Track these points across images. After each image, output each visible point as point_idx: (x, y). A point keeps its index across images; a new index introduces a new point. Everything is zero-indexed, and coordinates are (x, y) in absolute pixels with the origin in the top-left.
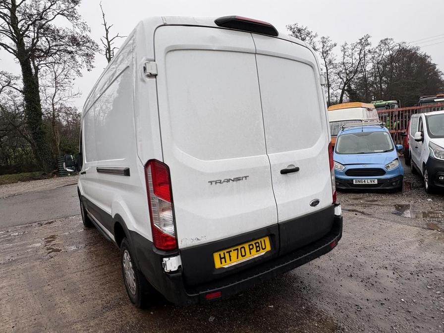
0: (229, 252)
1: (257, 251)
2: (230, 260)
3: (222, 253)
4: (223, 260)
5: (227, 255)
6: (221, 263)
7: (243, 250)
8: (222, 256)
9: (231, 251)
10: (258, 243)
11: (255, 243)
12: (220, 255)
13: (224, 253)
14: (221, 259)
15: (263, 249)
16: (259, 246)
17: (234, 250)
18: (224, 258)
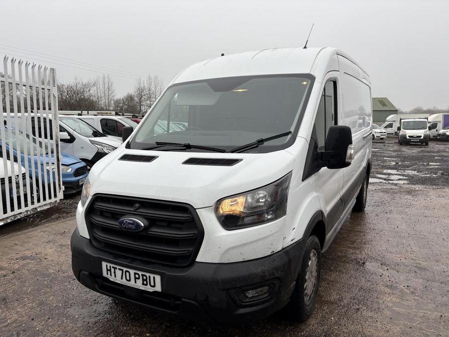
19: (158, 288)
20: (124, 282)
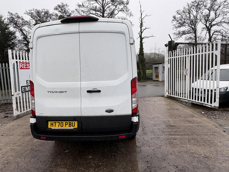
0: (55, 123)
1: (69, 126)
2: (55, 126)
3: (52, 122)
4: (52, 125)
5: (54, 124)
6: (51, 126)
7: (62, 124)
8: (52, 123)
9: (56, 123)
10: (71, 123)
11: (69, 123)
12: (51, 123)
13: (53, 123)
14: (51, 124)
15: (73, 126)
16: (71, 124)
17: (58, 123)
18: (53, 124)
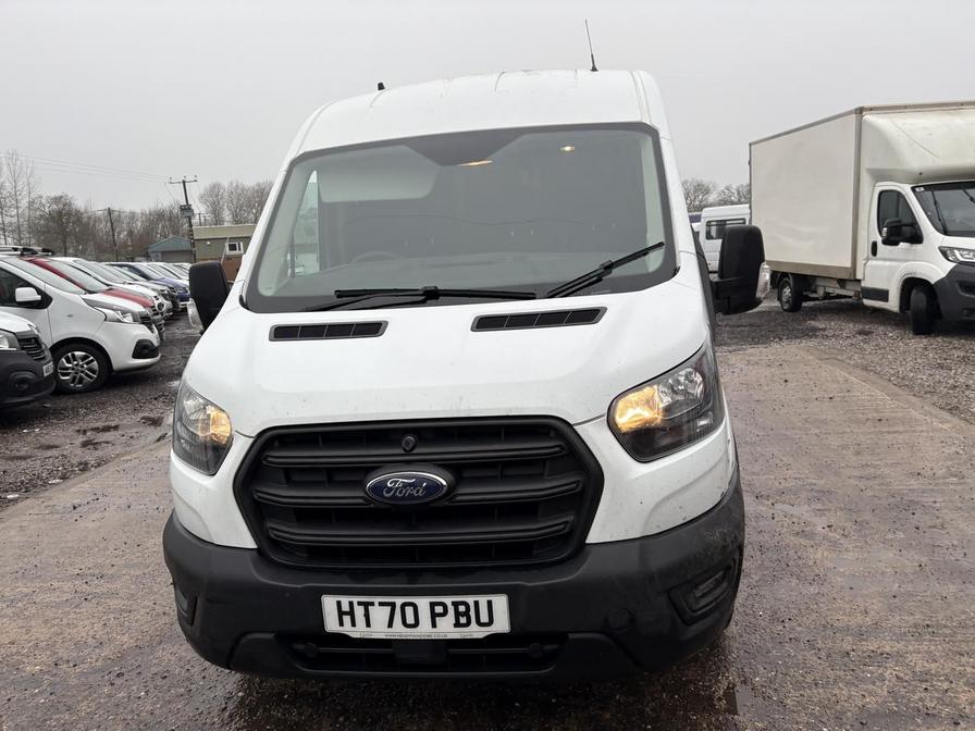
19: (502, 624)
20: (399, 631)
